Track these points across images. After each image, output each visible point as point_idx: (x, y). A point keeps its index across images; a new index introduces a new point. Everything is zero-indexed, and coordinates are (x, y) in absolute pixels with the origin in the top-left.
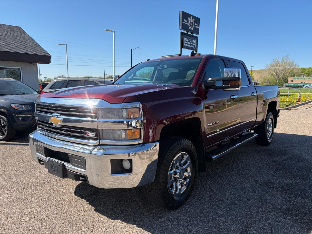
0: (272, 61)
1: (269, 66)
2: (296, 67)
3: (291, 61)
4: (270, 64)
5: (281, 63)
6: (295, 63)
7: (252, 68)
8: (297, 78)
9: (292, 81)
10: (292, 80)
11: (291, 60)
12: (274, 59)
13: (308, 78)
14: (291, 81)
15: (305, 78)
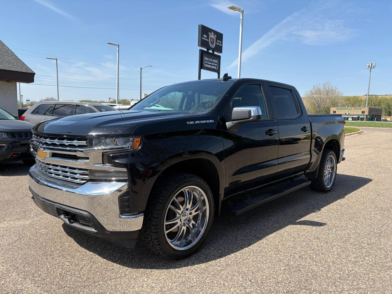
0: (312, 88)
1: (309, 93)
2: (339, 96)
3: (333, 88)
4: (310, 91)
5: (322, 89)
6: (337, 91)
8: (341, 109)
9: (335, 111)
11: (333, 86)
12: (314, 86)
13: (353, 109)
15: (350, 109)
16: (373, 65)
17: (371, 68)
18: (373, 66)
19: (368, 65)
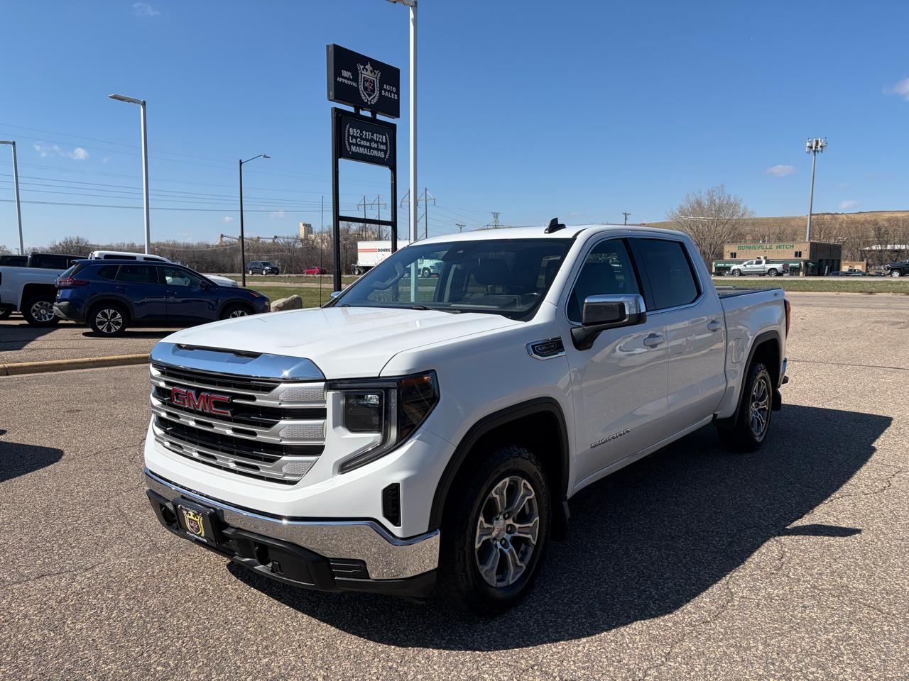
0: (684, 200)
1: (677, 212)
2: (745, 217)
3: (732, 200)
4: (679, 208)
5: (706, 203)
6: (742, 206)
7: (626, 219)
8: (747, 247)
9: (735, 254)
10: (734, 252)
11: (732, 197)
12: (688, 196)
13: (774, 246)
14: (732, 254)
15: (768, 247)
16: (820, 144)
17: (814, 151)
18: (821, 146)
19: (808, 144)
